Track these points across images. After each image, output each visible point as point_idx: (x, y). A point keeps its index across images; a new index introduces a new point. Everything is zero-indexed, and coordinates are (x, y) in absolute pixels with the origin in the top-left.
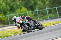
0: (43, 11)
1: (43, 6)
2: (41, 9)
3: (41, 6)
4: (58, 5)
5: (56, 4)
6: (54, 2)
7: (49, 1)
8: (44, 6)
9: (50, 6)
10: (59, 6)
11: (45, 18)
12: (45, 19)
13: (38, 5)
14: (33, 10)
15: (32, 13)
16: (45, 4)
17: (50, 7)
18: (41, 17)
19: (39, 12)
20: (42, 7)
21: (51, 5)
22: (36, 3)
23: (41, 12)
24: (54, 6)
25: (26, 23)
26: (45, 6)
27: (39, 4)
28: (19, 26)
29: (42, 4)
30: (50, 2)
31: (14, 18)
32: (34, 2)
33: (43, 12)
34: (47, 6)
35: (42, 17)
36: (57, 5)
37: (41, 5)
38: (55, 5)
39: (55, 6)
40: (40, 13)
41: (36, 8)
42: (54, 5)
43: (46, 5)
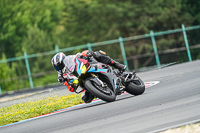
0: (44, 57)
1: (46, 40)
2: (37, 50)
3: (37, 42)
4: (94, 39)
5: (87, 34)
6: (82, 29)
7: (63, 24)
8: (50, 43)
9: (67, 41)
10: (96, 41)
11: (52, 82)
12: (50, 84)
13: (30, 37)
14: (13, 56)
15: (10, 64)
16: (51, 36)
17: (69, 44)
18: (39, 77)
19: (32, 61)
20: (41, 45)
21: (71, 38)
22: (21, 30)
23: (40, 60)
24: (80, 40)
25: (96, 74)
26: (52, 40)
27: (33, 36)
28: (76, 82)
29: (42, 34)
30: (68, 28)
31: (57, 59)
32: (17, 30)
33: (46, 60)
34: (59, 41)
35: (42, 76)
36: (90, 37)
37: (40, 37)
38: (85, 37)
39: (86, 42)
40: (36, 64)
41: (24, 49)
42: (80, 37)
43: (54, 38)
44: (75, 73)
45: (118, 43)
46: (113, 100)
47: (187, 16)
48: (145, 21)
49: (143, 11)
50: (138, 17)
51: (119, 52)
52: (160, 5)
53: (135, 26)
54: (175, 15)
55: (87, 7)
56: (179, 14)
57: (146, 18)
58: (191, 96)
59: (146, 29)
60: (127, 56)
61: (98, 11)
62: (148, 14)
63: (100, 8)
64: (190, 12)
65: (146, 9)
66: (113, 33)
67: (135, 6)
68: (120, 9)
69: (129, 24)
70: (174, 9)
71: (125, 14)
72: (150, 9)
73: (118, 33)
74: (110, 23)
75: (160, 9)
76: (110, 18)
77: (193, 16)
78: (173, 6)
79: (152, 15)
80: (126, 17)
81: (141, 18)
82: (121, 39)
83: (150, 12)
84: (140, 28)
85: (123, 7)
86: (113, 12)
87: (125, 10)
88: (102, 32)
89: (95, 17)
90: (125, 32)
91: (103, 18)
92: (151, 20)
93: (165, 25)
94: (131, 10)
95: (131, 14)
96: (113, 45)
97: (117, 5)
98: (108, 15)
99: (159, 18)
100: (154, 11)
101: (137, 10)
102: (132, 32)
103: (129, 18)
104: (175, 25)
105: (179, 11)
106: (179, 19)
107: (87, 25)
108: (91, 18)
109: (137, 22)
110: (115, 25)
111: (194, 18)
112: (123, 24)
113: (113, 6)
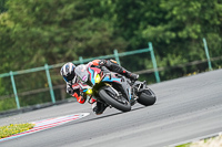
44: (89, 83)
45: (44, 71)
46: (129, 110)
47: (120, 41)
48: (74, 46)
49: (71, 35)
50: (65, 42)
51: (45, 81)
52: (90, 29)
53: (62, 52)
54: (107, 40)
55: (8, 31)
56: (112, 39)
57: (75, 43)
58: (125, 128)
59: (74, 55)
60: (53, 85)
61: (21, 36)
62: (77, 39)
63: (23, 32)
64: (123, 36)
65: (75, 33)
66: (38, 60)
67: (62, 29)
68: (46, 34)
69: (56, 50)
70: (106, 33)
71: (52, 38)
72: (79, 33)
73: (43, 59)
74: (35, 49)
75: (90, 32)
76: (34, 43)
77: (127, 40)
78: (105, 30)
79: (81, 40)
80: (52, 42)
81: (69, 43)
82: (46, 67)
83: (79, 37)
84: (67, 54)
85: (49, 31)
86: (39, 36)
87: (52, 35)
88: (25, 59)
89: (17, 43)
90: (52, 59)
91: (27, 44)
92: (80, 45)
93: (96, 51)
94: (58, 34)
95: (58, 39)
96: (38, 73)
97: (43, 29)
98: (32, 40)
99: (89, 43)
100: (84, 35)
101: (65, 34)
102: (59, 59)
103: (55, 43)
104: (107, 51)
105: (111, 34)
106: (112, 44)
107: (9, 51)
108: (13, 43)
109: (65, 48)
110: (40, 51)
111: (128, 43)
112: (49, 50)
113: (39, 30)
